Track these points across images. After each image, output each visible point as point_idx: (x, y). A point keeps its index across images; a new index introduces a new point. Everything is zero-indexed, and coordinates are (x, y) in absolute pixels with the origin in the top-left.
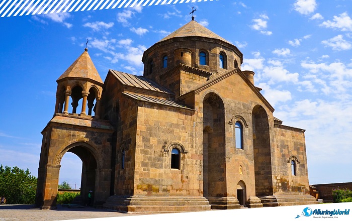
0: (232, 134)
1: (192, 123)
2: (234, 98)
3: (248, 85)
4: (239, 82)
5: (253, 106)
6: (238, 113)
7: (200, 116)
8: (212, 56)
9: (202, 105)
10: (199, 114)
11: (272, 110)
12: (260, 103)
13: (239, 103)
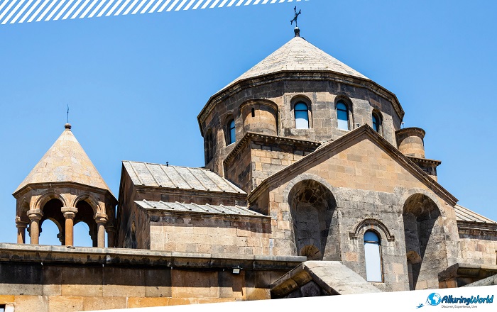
0: (358, 256)
1: (265, 242)
2: (358, 185)
3: (392, 156)
4: (370, 153)
5: (406, 196)
6: (369, 213)
7: (284, 227)
8: (320, 108)
9: (286, 207)
10: (281, 223)
11: (452, 201)
12: (422, 189)
13: (371, 194)
